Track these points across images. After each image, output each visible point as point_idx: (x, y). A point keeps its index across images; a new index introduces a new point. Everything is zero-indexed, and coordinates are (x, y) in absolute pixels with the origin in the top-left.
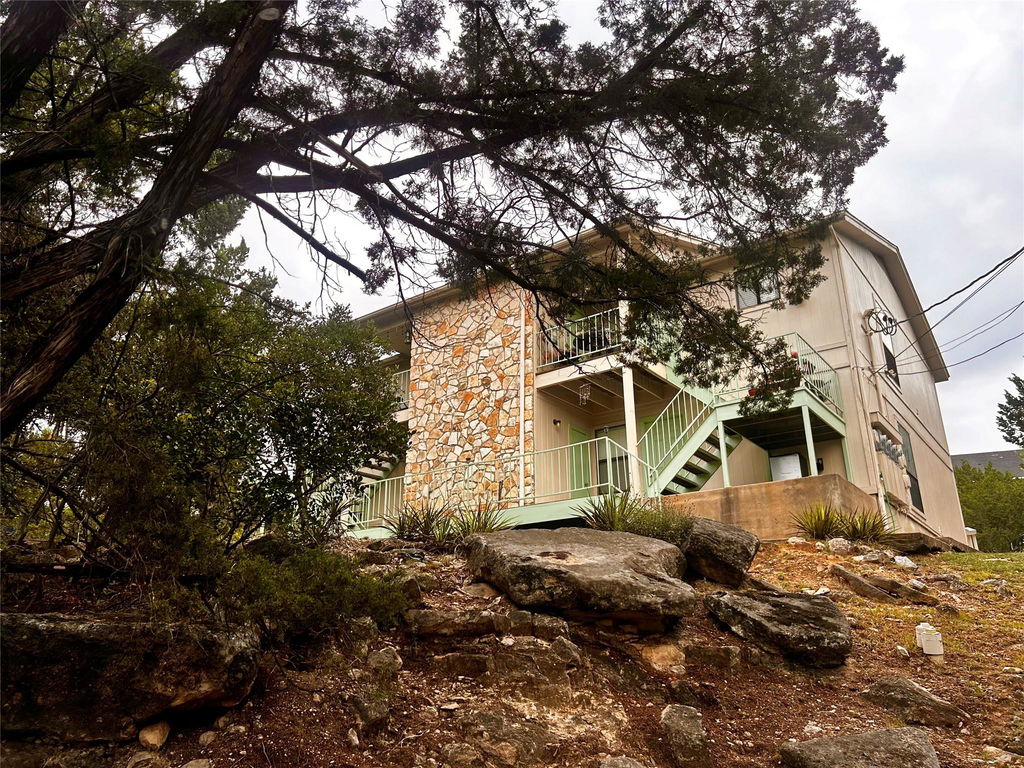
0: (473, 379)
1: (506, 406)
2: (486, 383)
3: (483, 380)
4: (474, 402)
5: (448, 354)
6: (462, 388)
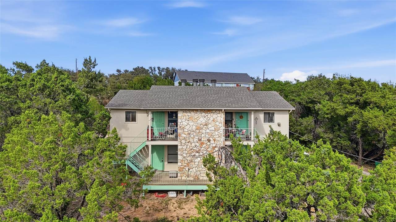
0: (204, 138)
1: (216, 149)
2: (209, 141)
3: (208, 139)
4: (204, 145)
5: (194, 128)
6: (200, 140)
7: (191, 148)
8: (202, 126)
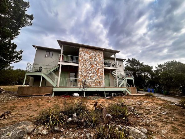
3: (96, 64)
4: (94, 67)
5: (88, 57)
6: (91, 64)
7: (86, 68)
8: (92, 57)
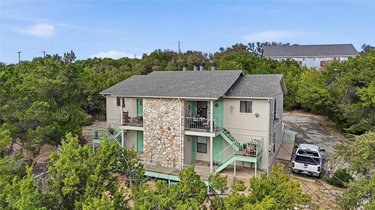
0: (165, 126)
1: (176, 138)
2: (169, 129)
4: (165, 134)
5: (156, 115)
6: (161, 128)
7: (154, 135)
8: (163, 114)
